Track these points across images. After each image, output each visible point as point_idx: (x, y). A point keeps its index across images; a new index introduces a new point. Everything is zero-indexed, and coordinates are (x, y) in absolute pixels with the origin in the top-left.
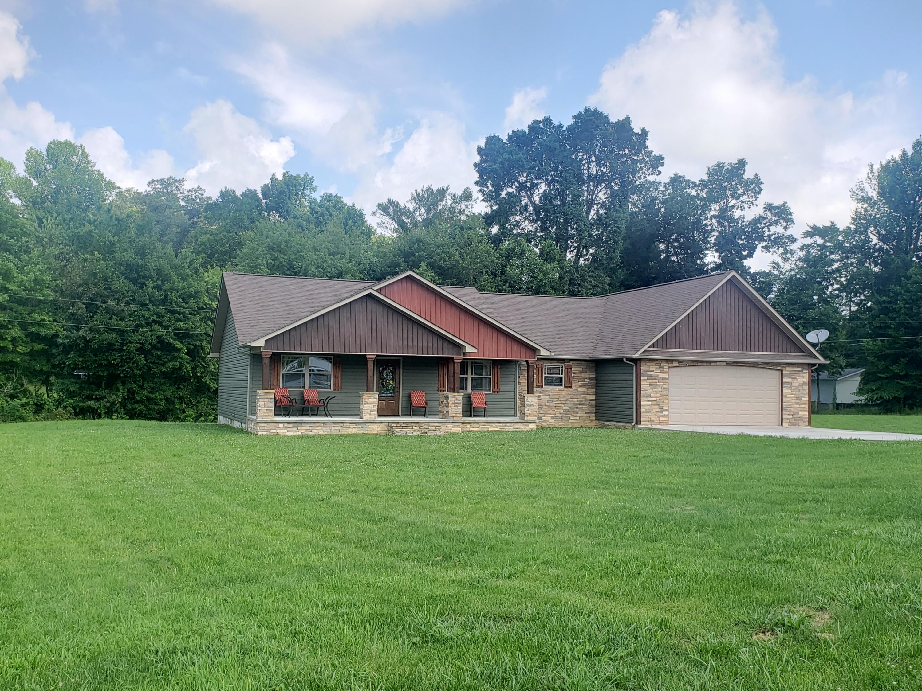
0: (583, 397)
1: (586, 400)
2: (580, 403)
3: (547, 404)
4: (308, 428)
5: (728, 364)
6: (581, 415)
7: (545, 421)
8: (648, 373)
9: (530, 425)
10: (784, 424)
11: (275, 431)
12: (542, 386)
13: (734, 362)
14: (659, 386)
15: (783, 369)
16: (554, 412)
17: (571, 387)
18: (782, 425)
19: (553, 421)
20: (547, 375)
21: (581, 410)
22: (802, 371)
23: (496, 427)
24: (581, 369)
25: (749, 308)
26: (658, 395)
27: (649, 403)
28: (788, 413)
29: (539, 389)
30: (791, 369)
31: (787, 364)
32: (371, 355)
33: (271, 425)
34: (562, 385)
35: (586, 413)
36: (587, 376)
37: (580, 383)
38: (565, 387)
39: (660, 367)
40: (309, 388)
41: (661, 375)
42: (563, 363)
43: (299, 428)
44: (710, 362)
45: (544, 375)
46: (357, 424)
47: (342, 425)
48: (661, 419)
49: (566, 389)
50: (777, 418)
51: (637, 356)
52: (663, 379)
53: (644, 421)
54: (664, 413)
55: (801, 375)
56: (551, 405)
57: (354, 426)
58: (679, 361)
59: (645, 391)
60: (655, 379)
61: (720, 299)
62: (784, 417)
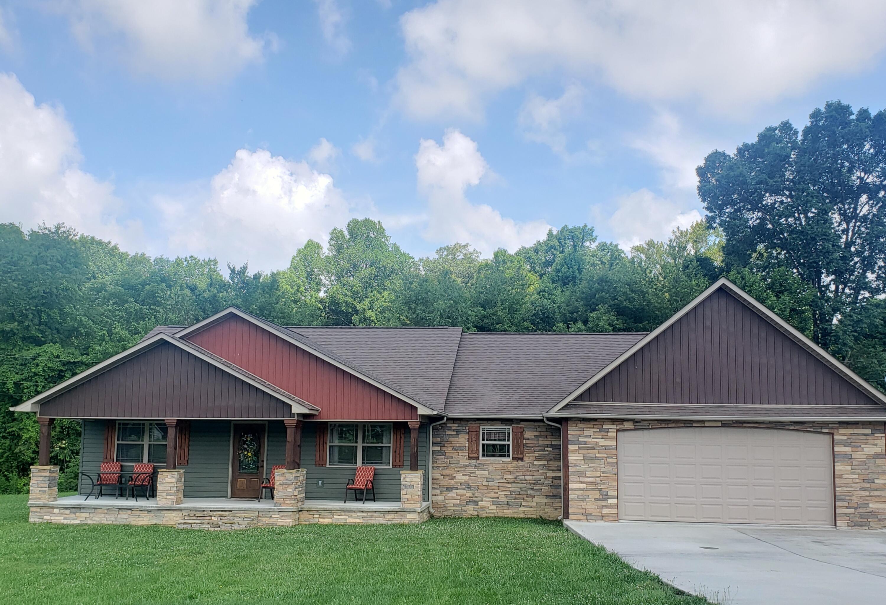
0: (542, 474)
1: (546, 478)
2: (536, 482)
3: (485, 483)
4: (87, 515)
5: (726, 425)
6: (539, 500)
7: (483, 508)
8: (581, 439)
9: (409, 516)
10: (838, 524)
11: (48, 518)
12: (478, 458)
13: (737, 422)
14: (600, 459)
15: (835, 431)
16: (496, 495)
17: (522, 459)
18: (835, 525)
19: (494, 507)
20: (485, 442)
21: (538, 493)
22: (873, 434)
23: (358, 517)
24: (537, 434)
25: (763, 335)
26: (598, 474)
27: (583, 486)
28: (846, 504)
29: (474, 461)
30: (851, 431)
31: (840, 423)
32: (171, 419)
33: (45, 510)
34: (509, 456)
35: (547, 497)
36: (548, 442)
37: (536, 454)
38: (514, 459)
39: (601, 430)
40: (149, 461)
41: (603, 443)
42: (511, 425)
43: (78, 515)
44: (691, 421)
45: (481, 442)
46: (149, 511)
47: (129, 512)
48: (605, 511)
49: (515, 462)
50: (827, 513)
51: (554, 413)
52: (607, 448)
53: (574, 514)
54: (610, 501)
55: (871, 441)
56: (491, 484)
57: (145, 513)
58: (634, 421)
59: (576, 466)
60: (594, 449)
61: (708, 323)
62: (838, 511)
